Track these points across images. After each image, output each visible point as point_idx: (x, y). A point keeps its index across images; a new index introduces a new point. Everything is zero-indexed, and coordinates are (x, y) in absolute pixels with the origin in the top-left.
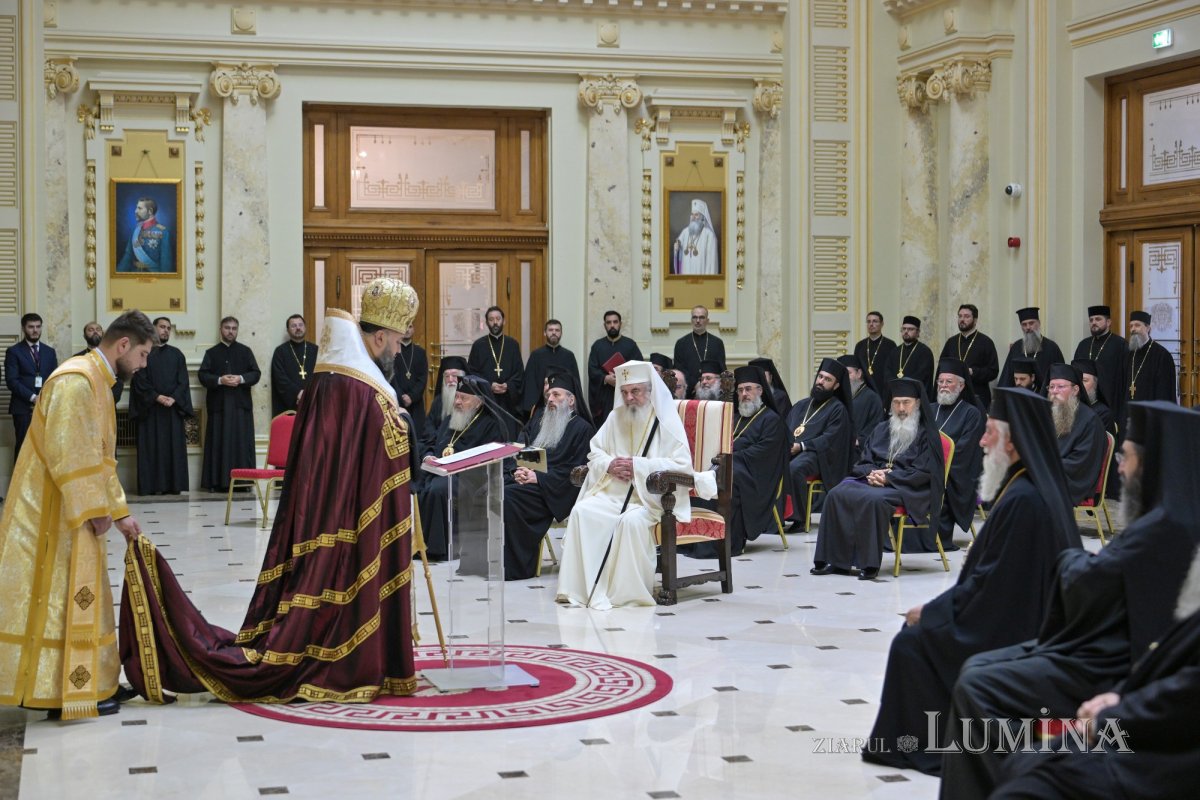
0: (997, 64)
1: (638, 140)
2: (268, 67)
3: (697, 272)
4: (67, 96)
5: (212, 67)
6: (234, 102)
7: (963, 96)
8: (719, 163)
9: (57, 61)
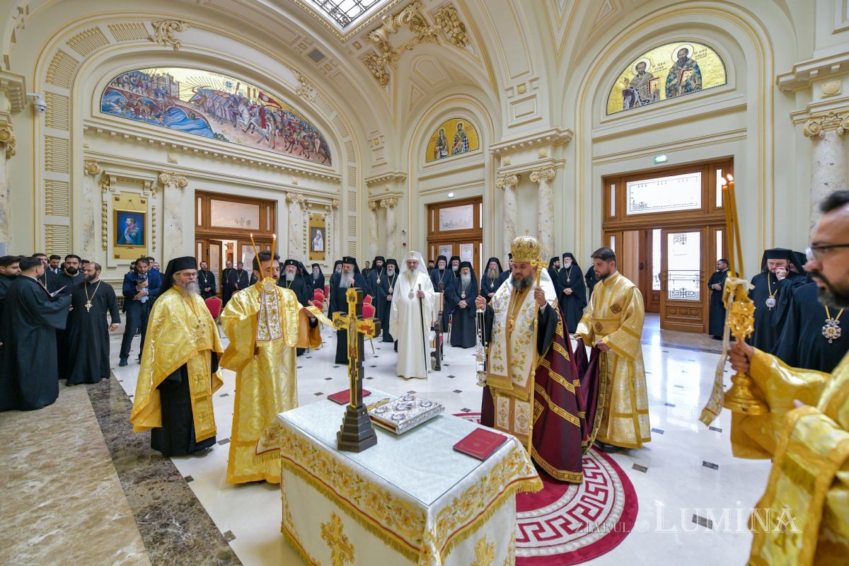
0: (399, 199)
1: (302, 212)
2: (183, 176)
3: (318, 250)
6: (169, 186)
7: (391, 207)
8: (324, 220)
9: (89, 161)
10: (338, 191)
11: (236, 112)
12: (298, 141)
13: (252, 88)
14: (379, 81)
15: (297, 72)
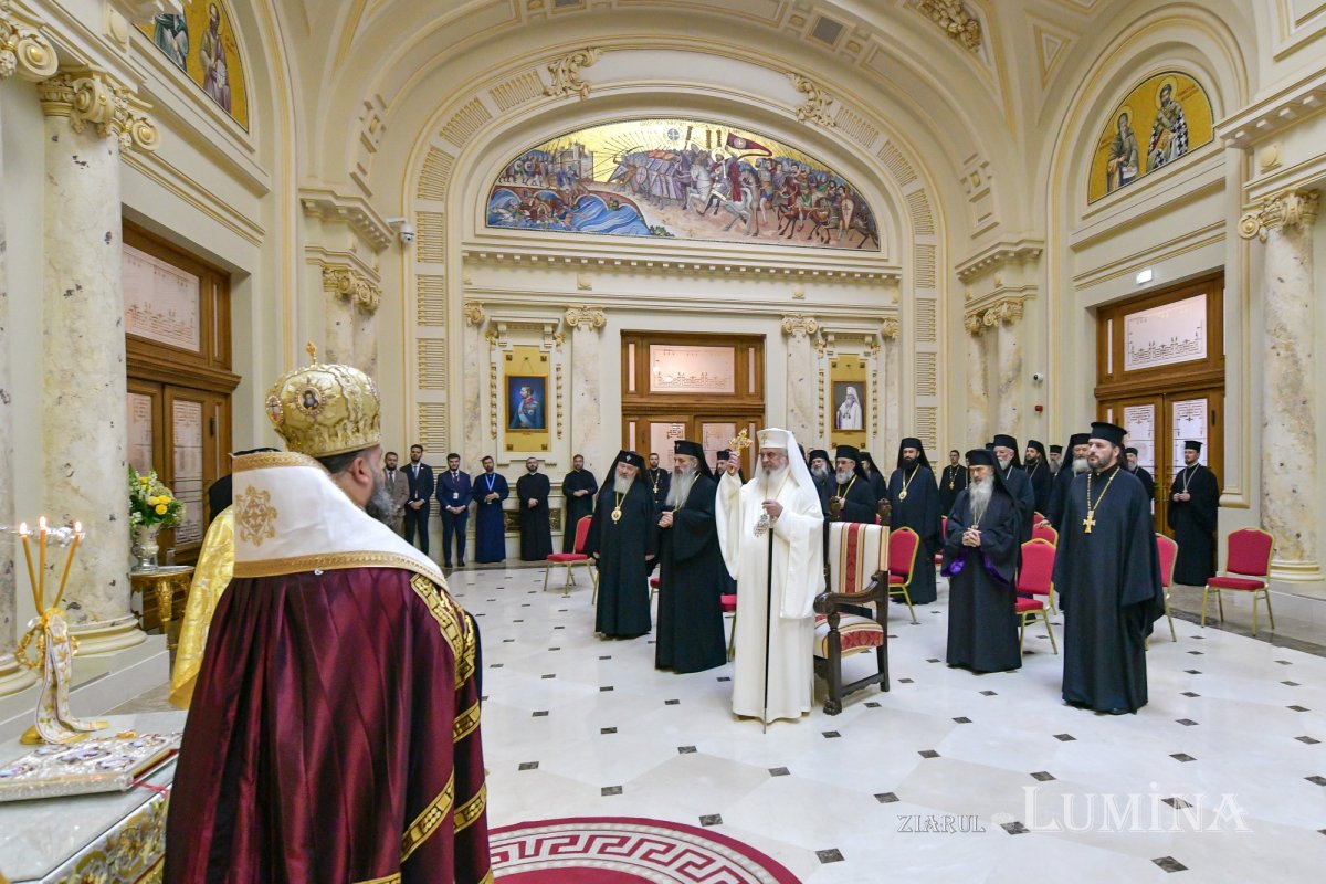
0: (1029, 304)
1: (816, 353)
2: (599, 309)
3: (851, 428)
4: (479, 325)
5: (566, 308)
7: (1007, 322)
8: (863, 366)
9: (472, 304)
10: (895, 302)
11: (685, 181)
12: (805, 212)
13: (714, 129)
14: (960, 42)
15: (796, 74)
